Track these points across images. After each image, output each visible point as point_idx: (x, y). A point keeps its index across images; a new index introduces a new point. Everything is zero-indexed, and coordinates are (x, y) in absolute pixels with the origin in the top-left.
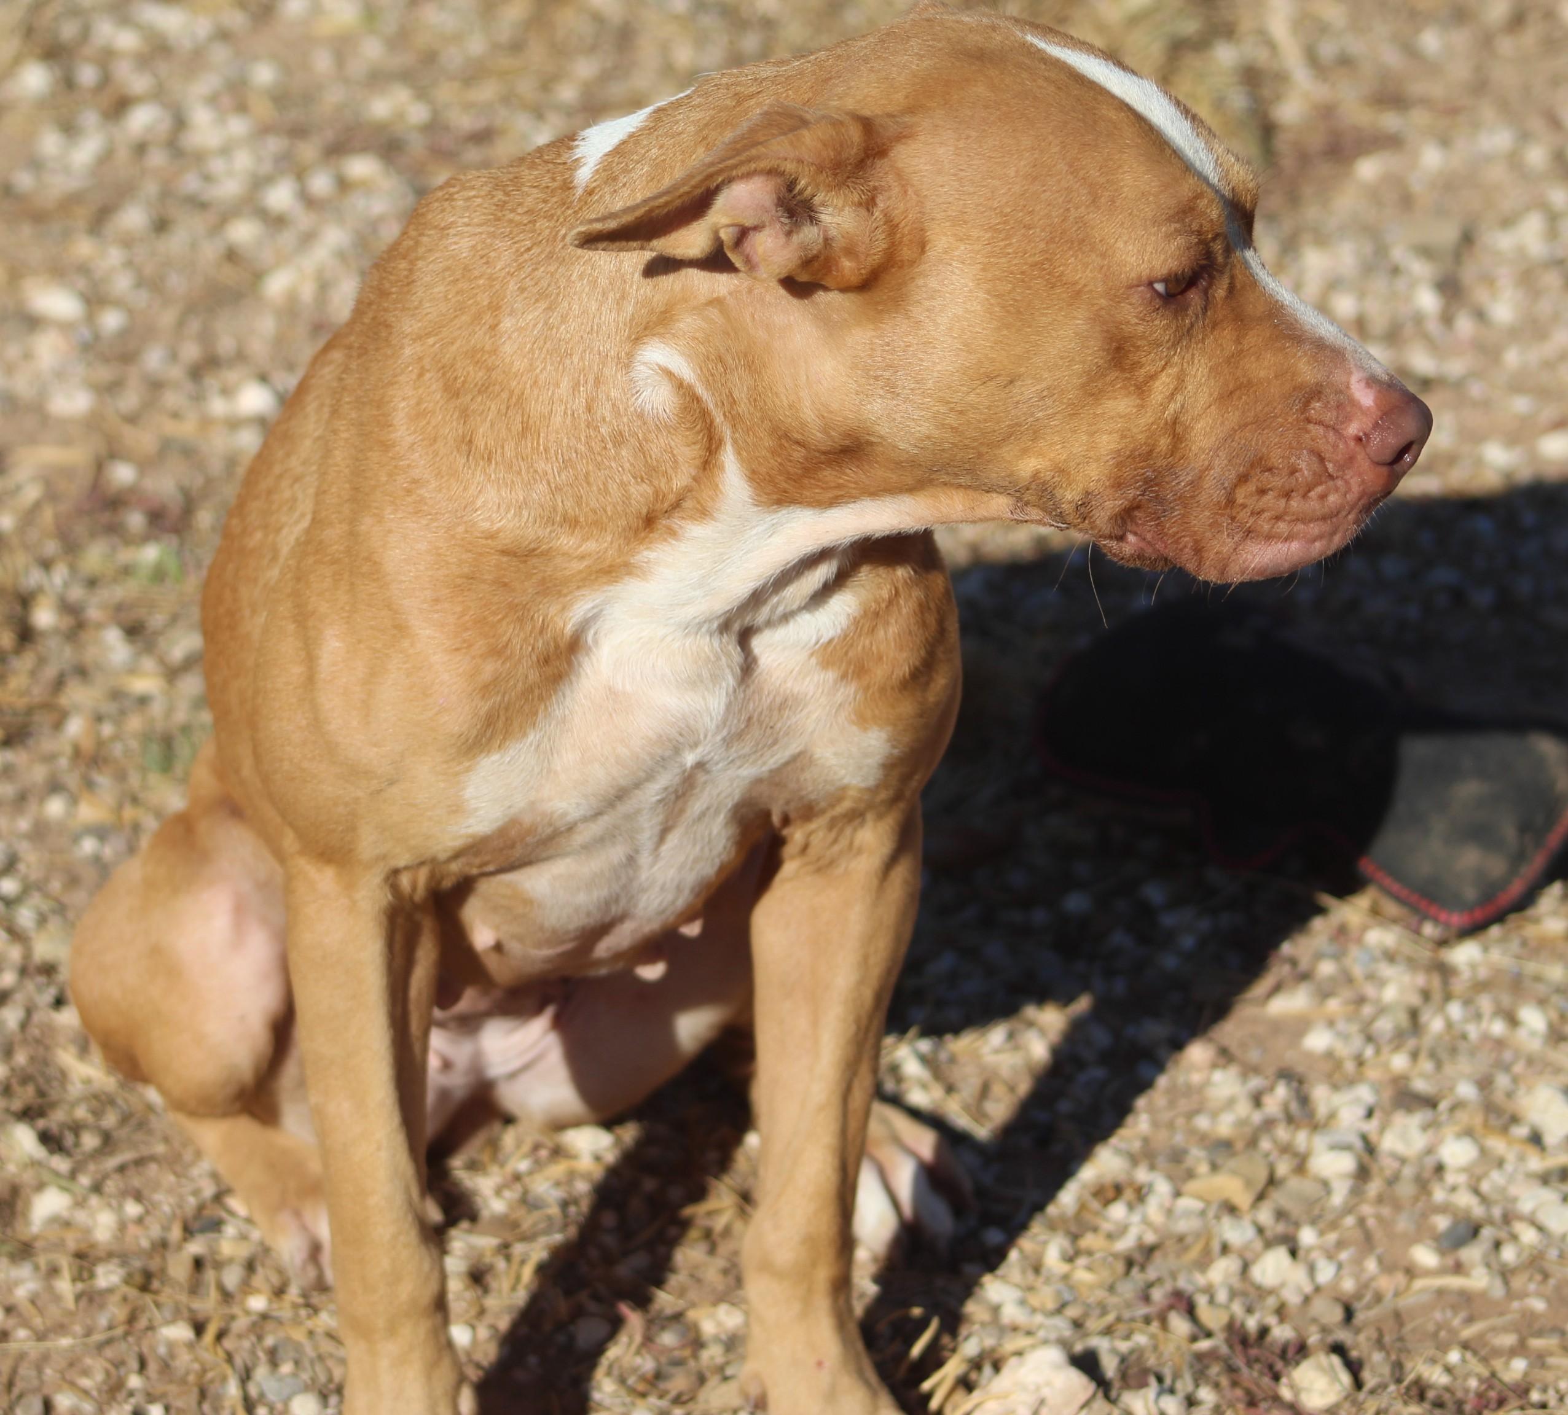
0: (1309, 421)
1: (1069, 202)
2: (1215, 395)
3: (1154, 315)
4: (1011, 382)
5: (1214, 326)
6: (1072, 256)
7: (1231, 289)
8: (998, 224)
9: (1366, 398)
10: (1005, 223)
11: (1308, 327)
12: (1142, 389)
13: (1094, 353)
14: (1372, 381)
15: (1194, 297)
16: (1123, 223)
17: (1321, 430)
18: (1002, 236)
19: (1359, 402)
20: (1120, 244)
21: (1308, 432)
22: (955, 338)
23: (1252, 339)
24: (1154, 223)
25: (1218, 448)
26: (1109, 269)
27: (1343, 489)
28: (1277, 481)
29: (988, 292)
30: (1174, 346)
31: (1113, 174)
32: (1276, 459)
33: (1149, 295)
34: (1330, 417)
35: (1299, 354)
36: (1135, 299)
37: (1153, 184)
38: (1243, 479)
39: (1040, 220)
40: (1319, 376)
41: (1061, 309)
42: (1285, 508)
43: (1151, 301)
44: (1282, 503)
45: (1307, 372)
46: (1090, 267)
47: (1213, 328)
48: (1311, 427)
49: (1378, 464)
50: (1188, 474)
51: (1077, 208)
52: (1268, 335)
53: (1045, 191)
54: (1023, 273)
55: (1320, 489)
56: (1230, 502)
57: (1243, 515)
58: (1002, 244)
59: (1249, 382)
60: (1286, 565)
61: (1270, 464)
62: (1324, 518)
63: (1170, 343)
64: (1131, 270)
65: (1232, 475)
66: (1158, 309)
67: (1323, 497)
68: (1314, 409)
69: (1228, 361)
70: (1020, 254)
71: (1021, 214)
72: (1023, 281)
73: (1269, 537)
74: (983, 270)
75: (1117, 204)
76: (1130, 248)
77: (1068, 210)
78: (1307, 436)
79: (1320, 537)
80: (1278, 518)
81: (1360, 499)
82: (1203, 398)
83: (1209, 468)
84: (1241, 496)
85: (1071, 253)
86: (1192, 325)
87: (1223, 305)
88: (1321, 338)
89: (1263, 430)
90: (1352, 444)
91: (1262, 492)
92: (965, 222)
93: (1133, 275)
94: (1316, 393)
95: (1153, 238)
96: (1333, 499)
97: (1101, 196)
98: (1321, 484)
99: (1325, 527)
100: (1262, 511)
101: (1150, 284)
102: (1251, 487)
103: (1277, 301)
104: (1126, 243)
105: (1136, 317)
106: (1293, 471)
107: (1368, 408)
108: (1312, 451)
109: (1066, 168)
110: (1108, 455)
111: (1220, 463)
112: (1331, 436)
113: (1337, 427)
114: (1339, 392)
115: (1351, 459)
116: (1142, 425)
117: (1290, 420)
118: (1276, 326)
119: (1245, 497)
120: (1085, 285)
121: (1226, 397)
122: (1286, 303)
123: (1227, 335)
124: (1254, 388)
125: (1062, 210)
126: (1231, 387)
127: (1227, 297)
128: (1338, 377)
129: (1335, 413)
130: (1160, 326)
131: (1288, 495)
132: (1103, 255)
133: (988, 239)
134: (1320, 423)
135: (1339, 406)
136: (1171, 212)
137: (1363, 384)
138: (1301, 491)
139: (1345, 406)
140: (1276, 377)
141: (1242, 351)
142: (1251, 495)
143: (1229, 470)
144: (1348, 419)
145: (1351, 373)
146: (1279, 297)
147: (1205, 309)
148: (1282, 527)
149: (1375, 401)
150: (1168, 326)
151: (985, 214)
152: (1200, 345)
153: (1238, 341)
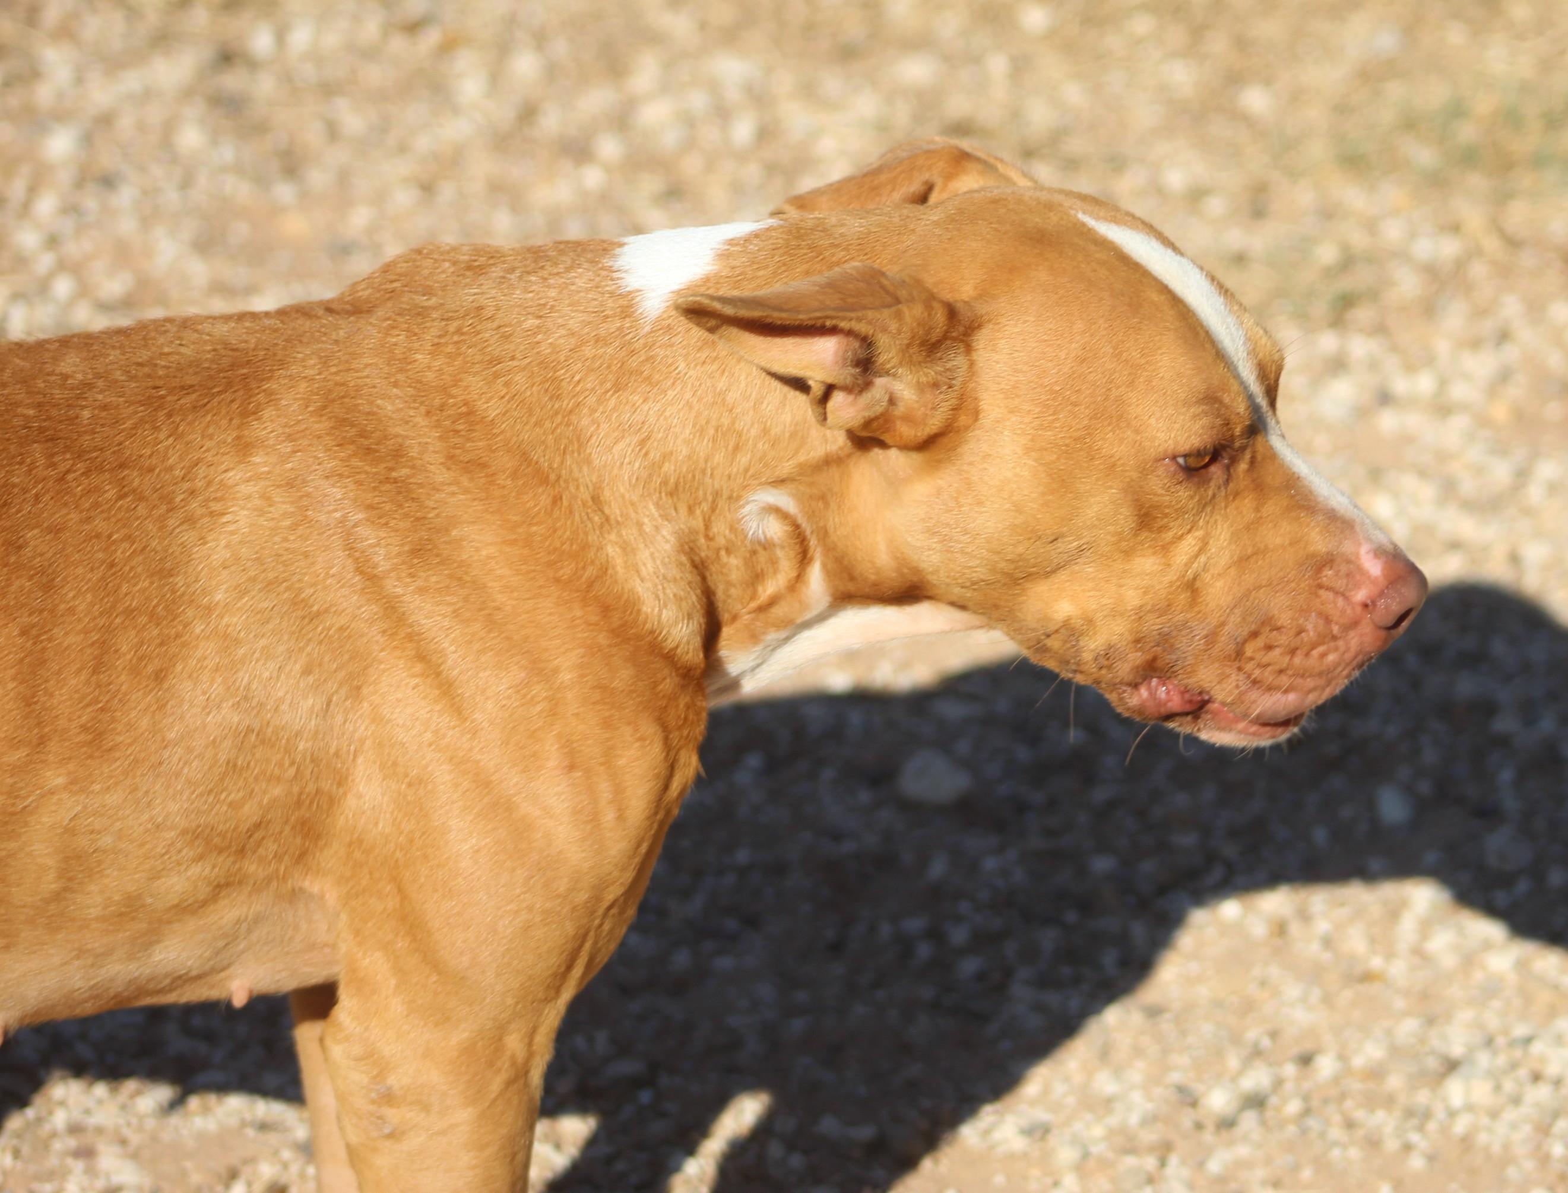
0: (1320, 586)
1: (1111, 382)
2: (1235, 558)
3: (1178, 487)
4: (1056, 539)
5: (1237, 494)
6: (1111, 431)
7: (1253, 462)
8: (1048, 400)
9: (1374, 568)
10: (1054, 399)
11: (1321, 499)
12: (1165, 549)
13: (1125, 518)
14: (1379, 552)
15: (1216, 471)
16: (1157, 402)
17: (1330, 595)
18: (1051, 412)
19: (1368, 572)
20: (1153, 421)
21: (1317, 596)
22: (1005, 499)
23: (1271, 508)
24: (1186, 403)
25: (1235, 606)
26: (1140, 444)
27: (1342, 649)
28: (1283, 639)
29: (1035, 460)
30: (1199, 513)
31: (1152, 356)
32: (1284, 618)
33: (1172, 469)
34: (1340, 584)
35: (1312, 524)
36: (1161, 471)
37: (1187, 366)
38: (1255, 635)
39: (1085, 398)
40: (1330, 546)
41: (1098, 479)
42: (1288, 665)
43: (1175, 474)
44: (1287, 658)
45: (1318, 542)
46: (1126, 442)
47: (1234, 498)
48: (1322, 592)
49: (1380, 628)
50: (1203, 629)
51: (1119, 387)
52: (1285, 504)
53: (1090, 372)
54: (1067, 445)
55: (1321, 649)
56: (1239, 654)
57: (1249, 667)
58: (1050, 418)
59: (1266, 548)
60: (1284, 713)
61: (1279, 624)
62: (1320, 674)
63: (1195, 511)
64: (1159, 445)
65: (1245, 632)
66: (1181, 482)
67: (1323, 655)
68: (1326, 576)
69: (1247, 528)
70: (1065, 429)
71: (1068, 393)
72: (1066, 452)
73: (1270, 689)
74: (1032, 440)
75: (1154, 384)
76: (1161, 425)
77: (1109, 390)
78: (1318, 600)
79: (1314, 689)
80: (1281, 672)
81: (1355, 657)
82: (1224, 559)
83: (1223, 624)
84: (1249, 650)
85: (1110, 428)
86: (1214, 496)
87: (1244, 477)
88: (1333, 510)
89: (1276, 592)
90: (1359, 609)
91: (1269, 648)
92: (1018, 396)
93: (1161, 449)
94: (1328, 561)
95: (1182, 418)
96: (1331, 658)
97: (1140, 376)
98: (1323, 643)
99: (1322, 682)
100: (1268, 665)
101: (1174, 458)
102: (1260, 642)
103: (1294, 473)
104: (1157, 420)
105: (1162, 488)
106: (1300, 632)
107: (1376, 578)
108: (1320, 614)
109: (1111, 351)
110: (1132, 610)
111: (1235, 618)
112: (1340, 602)
113: (1348, 594)
114: (1349, 562)
115: (1355, 624)
116: (1165, 582)
117: (1302, 585)
118: (1293, 496)
119: (1254, 652)
120: (1120, 459)
121: (1242, 561)
122: (1302, 475)
123: (1247, 503)
124: (1270, 554)
125: (1104, 390)
126: (1250, 551)
127: (1248, 470)
128: (1347, 547)
129: (1345, 581)
130: (1184, 494)
131: (1293, 652)
132: (1137, 432)
133: (1038, 413)
134: (1328, 589)
135: (1348, 575)
136: (1201, 396)
137: (1371, 555)
138: (1305, 649)
139: (1354, 573)
140: (1291, 544)
141: (1261, 518)
142: (1259, 650)
143: (1242, 627)
144: (1358, 586)
145: (1360, 545)
146: (1295, 470)
147: (1227, 481)
148: (1285, 680)
149: (1383, 570)
150: (1192, 497)
151: (1036, 391)
152: (1223, 512)
153: (1257, 510)
